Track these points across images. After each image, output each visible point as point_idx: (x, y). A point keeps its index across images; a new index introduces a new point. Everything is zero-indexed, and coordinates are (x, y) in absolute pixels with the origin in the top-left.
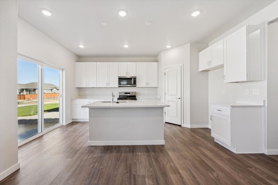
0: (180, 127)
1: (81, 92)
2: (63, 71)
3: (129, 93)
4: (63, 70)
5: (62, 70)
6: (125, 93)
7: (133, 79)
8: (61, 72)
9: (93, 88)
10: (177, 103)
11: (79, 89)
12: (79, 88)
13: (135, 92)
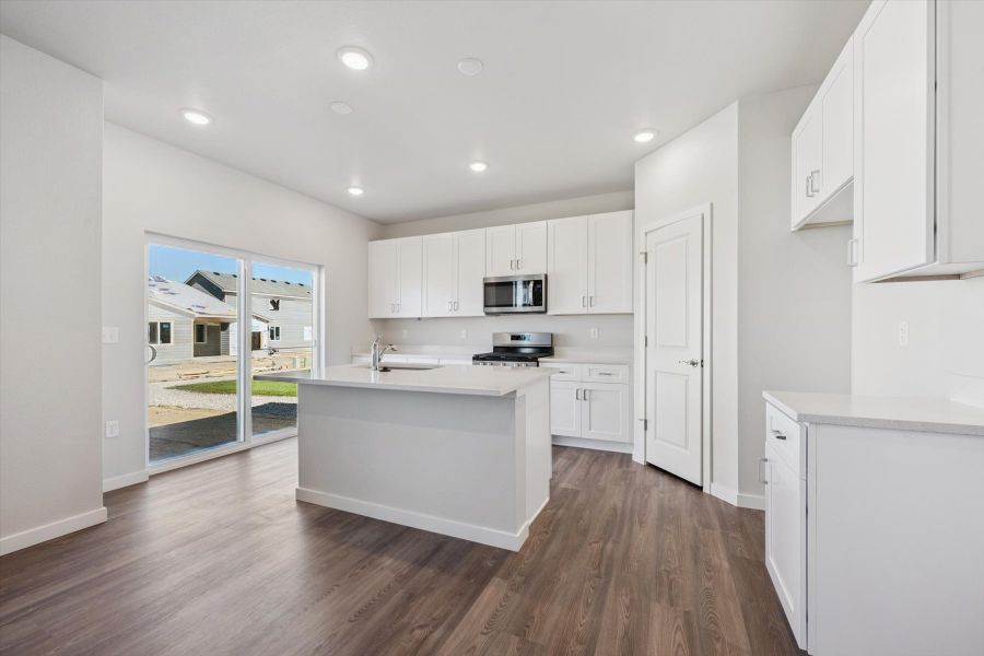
0: (697, 491)
2: (319, 272)
4: (320, 267)
5: (316, 269)
6: (512, 338)
7: (531, 285)
9: (419, 319)
10: (687, 382)
11: (383, 323)
12: (384, 321)
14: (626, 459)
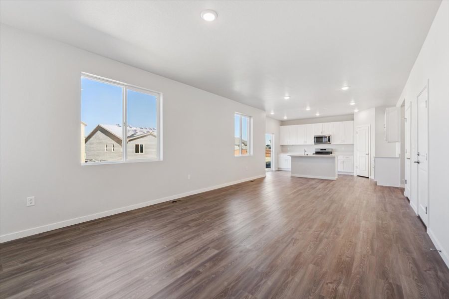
1: (283, 148)
3: (325, 150)
6: (321, 150)
7: (327, 137)
8: (272, 135)
9: (293, 145)
10: (366, 158)
11: (282, 146)
13: (332, 149)
14: (352, 176)
